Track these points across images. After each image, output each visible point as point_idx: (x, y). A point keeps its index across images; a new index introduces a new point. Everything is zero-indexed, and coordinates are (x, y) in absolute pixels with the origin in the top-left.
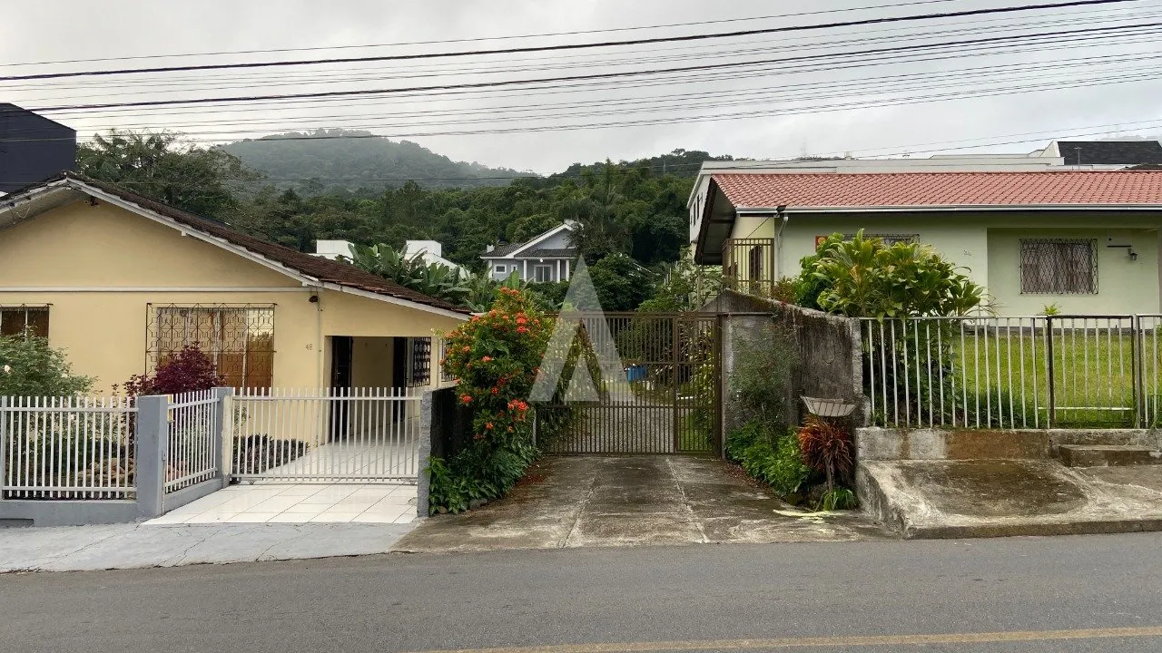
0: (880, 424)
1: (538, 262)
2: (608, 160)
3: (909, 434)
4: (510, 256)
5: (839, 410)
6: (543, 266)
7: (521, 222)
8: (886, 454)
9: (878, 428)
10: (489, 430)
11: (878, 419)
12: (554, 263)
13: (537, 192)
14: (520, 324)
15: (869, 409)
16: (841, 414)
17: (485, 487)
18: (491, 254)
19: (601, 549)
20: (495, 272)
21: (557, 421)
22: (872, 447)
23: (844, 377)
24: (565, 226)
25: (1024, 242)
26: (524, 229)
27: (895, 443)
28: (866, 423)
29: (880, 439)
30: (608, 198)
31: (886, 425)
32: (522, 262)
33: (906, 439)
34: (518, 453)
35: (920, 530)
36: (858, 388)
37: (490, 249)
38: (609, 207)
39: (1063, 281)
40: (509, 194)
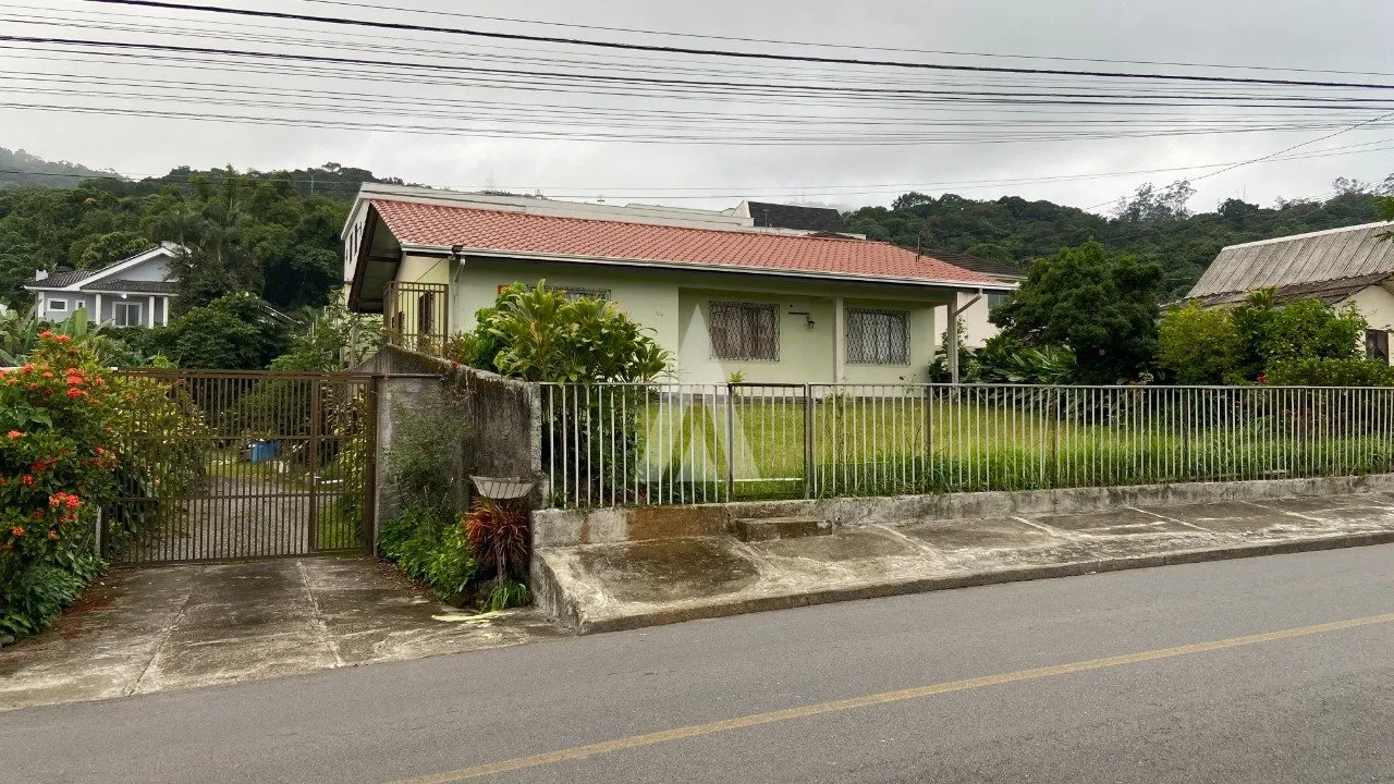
0: (559, 505)
1: (118, 298)
2: (229, 167)
3: (590, 515)
4: (75, 287)
5: (514, 490)
6: (127, 304)
7: (96, 241)
8: (565, 539)
9: (557, 510)
10: (18, 538)
11: (557, 499)
12: (145, 300)
13: (120, 200)
14: (73, 385)
15: (547, 488)
16: (516, 495)
17: (10, 619)
18: (41, 283)
19: (188, 691)
20: (49, 309)
21: (135, 518)
22: (549, 533)
23: (521, 452)
24: (162, 251)
25: (713, 305)
26: (98, 250)
27: (575, 526)
28: (544, 505)
29: (559, 523)
30: (229, 218)
31: (565, 506)
32: (93, 297)
33: (586, 520)
34: (69, 569)
35: (595, 624)
36: (536, 464)
37: (41, 275)
38: (230, 230)
39: (748, 347)
40: (76, 199)
